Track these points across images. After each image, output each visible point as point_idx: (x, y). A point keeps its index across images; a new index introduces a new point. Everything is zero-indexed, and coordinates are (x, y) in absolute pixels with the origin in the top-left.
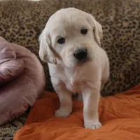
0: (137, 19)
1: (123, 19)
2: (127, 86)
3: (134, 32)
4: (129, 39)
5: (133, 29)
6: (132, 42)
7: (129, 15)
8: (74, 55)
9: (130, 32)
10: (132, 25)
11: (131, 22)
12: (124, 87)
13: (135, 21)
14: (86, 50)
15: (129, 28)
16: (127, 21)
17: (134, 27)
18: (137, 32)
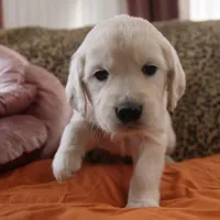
0: (208, 45)
2: (191, 148)
3: (204, 64)
4: (195, 75)
6: (200, 79)
7: (198, 41)
9: (197, 64)
11: (200, 50)
12: (186, 149)
14: (141, 107)
15: (196, 58)
17: (204, 57)
18: (208, 64)
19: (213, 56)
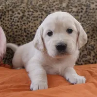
0: (84, 5)
1: (73, 5)
3: (81, 16)
5: (81, 14)
7: (79, 3)
8: (56, 46)
9: (78, 15)
10: (80, 11)
11: (80, 8)
13: (83, 7)
15: (77, 12)
16: (76, 7)
17: (82, 12)
18: (84, 16)
19: (86, 11)
